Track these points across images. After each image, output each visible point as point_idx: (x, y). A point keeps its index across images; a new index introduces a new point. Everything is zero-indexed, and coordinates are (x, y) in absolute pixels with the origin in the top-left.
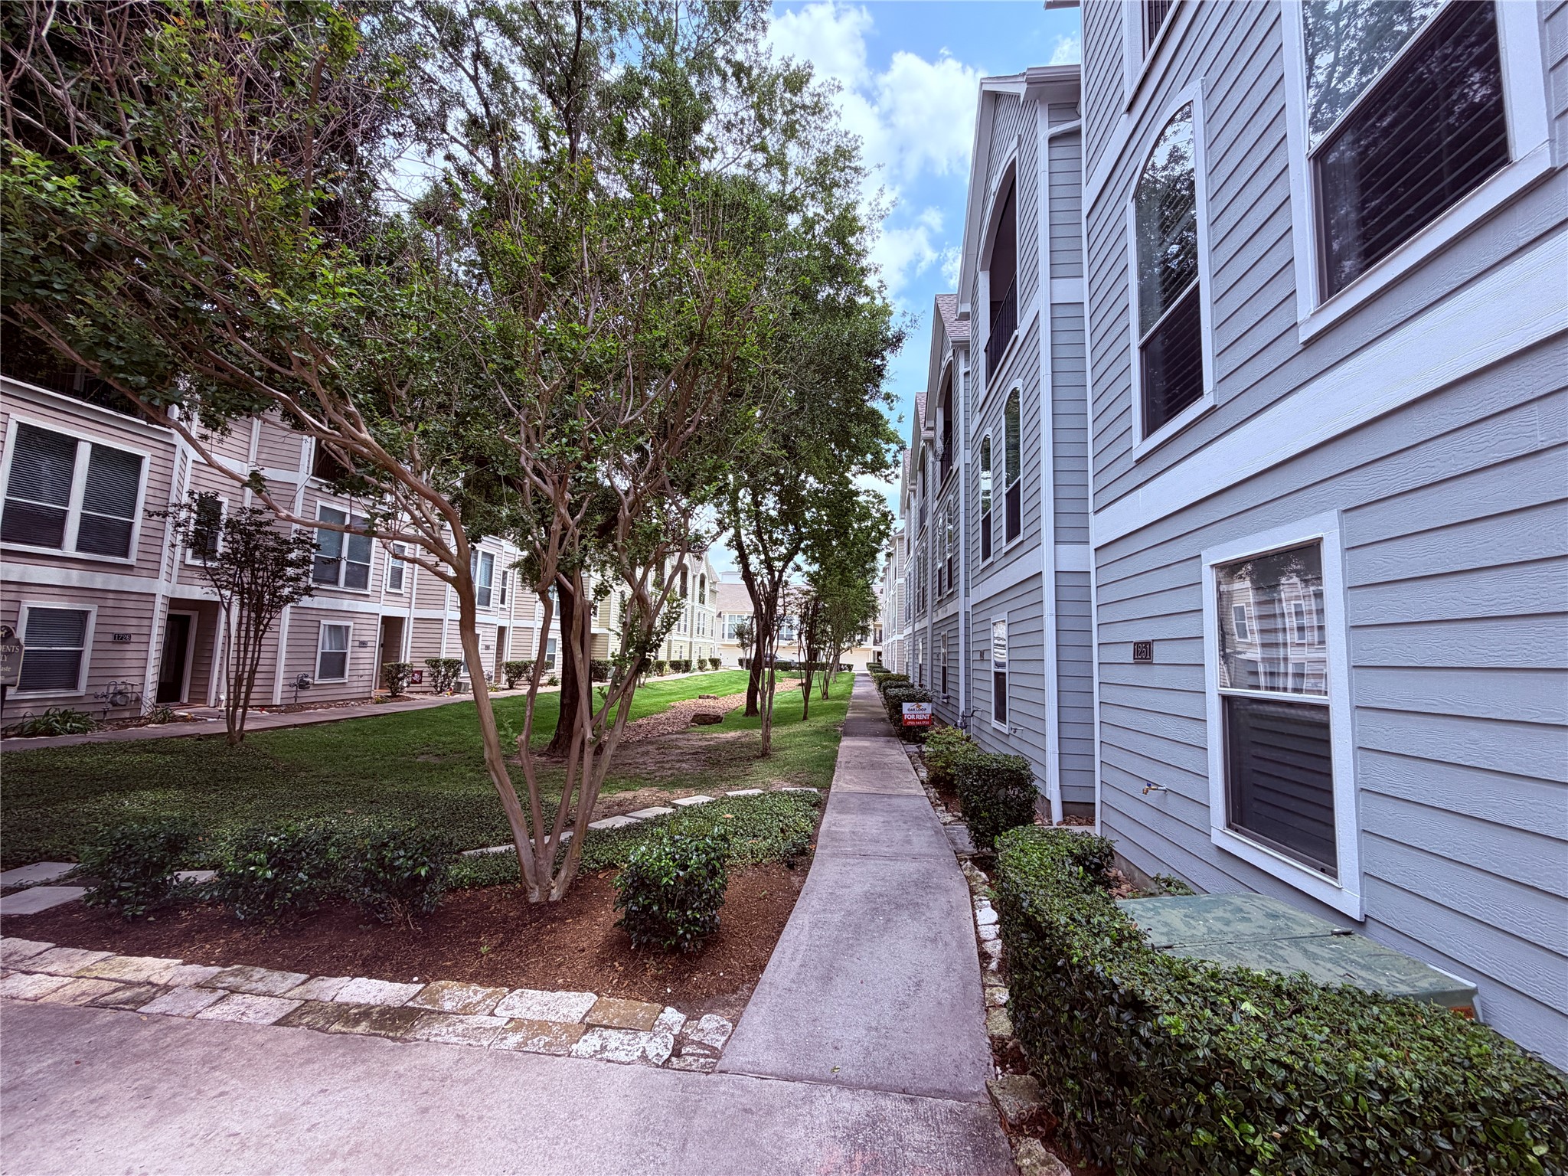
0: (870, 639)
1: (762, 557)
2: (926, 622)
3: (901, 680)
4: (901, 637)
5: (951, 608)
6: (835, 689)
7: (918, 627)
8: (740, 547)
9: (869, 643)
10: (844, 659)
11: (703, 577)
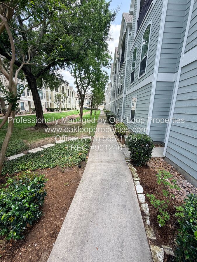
0: (104, 104)
1: (82, 86)
2: (115, 100)
3: (109, 112)
4: (109, 104)
5: (121, 97)
6: (97, 113)
7: (113, 101)
8: (77, 84)
9: (103, 105)
10: (99, 108)
11: (72, 92)
